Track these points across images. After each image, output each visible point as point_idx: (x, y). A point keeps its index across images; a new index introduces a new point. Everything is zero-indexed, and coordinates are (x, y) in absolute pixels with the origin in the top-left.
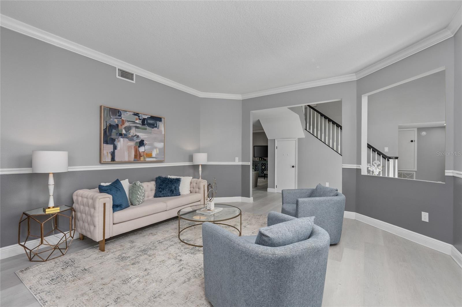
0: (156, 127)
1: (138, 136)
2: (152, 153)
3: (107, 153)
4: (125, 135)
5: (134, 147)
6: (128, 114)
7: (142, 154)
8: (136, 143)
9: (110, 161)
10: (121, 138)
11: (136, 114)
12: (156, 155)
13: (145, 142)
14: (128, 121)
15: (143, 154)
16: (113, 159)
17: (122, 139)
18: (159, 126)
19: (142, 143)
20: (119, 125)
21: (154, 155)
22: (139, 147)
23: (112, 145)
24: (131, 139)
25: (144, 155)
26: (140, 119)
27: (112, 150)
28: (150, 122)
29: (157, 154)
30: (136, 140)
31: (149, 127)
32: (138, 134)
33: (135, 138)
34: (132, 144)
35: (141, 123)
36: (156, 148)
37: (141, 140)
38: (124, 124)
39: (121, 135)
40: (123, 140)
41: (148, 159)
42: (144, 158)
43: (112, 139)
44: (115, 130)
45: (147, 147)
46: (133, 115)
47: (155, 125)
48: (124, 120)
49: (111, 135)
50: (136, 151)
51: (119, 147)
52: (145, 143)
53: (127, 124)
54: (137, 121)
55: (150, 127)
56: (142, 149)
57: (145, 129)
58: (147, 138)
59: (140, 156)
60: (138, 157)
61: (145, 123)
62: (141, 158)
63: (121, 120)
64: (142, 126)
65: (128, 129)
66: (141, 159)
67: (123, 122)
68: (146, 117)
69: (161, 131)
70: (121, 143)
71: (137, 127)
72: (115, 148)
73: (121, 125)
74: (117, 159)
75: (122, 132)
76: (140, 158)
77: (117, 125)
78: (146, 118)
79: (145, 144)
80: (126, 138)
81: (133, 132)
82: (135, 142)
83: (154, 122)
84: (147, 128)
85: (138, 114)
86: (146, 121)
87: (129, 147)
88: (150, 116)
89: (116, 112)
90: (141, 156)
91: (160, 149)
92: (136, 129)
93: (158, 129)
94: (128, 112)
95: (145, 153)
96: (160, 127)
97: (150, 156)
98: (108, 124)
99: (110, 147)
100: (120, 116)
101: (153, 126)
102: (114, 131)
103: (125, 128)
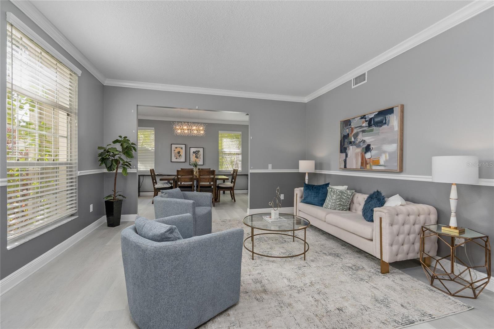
0: (385, 123)
1: (365, 140)
2: (379, 160)
3: (342, 160)
4: (354, 142)
5: (361, 153)
6: (356, 120)
7: (368, 161)
8: (363, 149)
9: (344, 168)
10: (351, 146)
11: (363, 117)
12: (384, 162)
13: (371, 147)
14: (356, 127)
15: (369, 161)
16: (345, 167)
17: (351, 147)
18: (389, 121)
19: (368, 149)
20: (350, 134)
21: (382, 162)
22: (365, 153)
23: (345, 154)
24: (358, 146)
25: (370, 162)
26: (366, 121)
27: (345, 158)
28: (377, 120)
29: (386, 161)
30: (363, 145)
31: (375, 126)
32: (364, 139)
33: (361, 144)
34: (359, 150)
35: (367, 125)
36: (385, 152)
37: (368, 145)
38: (353, 132)
39: (351, 143)
40: (352, 147)
41: (374, 168)
42: (370, 166)
43: (345, 148)
44: (347, 139)
45: (373, 152)
46: (360, 119)
47: (384, 122)
48: (353, 128)
49: (344, 145)
50: (363, 158)
51: (349, 156)
52: (371, 148)
53: (355, 131)
54: (364, 125)
55: (377, 126)
56: (368, 155)
57: (372, 131)
58: (374, 141)
59: (367, 164)
60: (364, 165)
61: (372, 123)
62: (367, 165)
63: (351, 128)
64: (368, 128)
65: (356, 135)
66: (367, 167)
68: (372, 116)
69: (393, 128)
70: (352, 151)
71: (363, 131)
72: (347, 156)
73: (351, 134)
74: (348, 166)
75: (351, 140)
76: (366, 166)
77: (348, 134)
78: (372, 118)
79: (371, 149)
80: (354, 145)
81: (360, 137)
82: (362, 148)
83: (382, 118)
84: (373, 129)
85: (365, 116)
86: (372, 121)
87: (357, 154)
88: (377, 113)
89: (347, 123)
90: (368, 164)
91: (390, 154)
92: (363, 134)
93: (388, 125)
94: (356, 119)
95: (371, 160)
96: (390, 122)
97: (377, 163)
98: (342, 135)
99: (344, 155)
100: (350, 125)
101: (380, 124)
102: (346, 140)
103: (353, 136)
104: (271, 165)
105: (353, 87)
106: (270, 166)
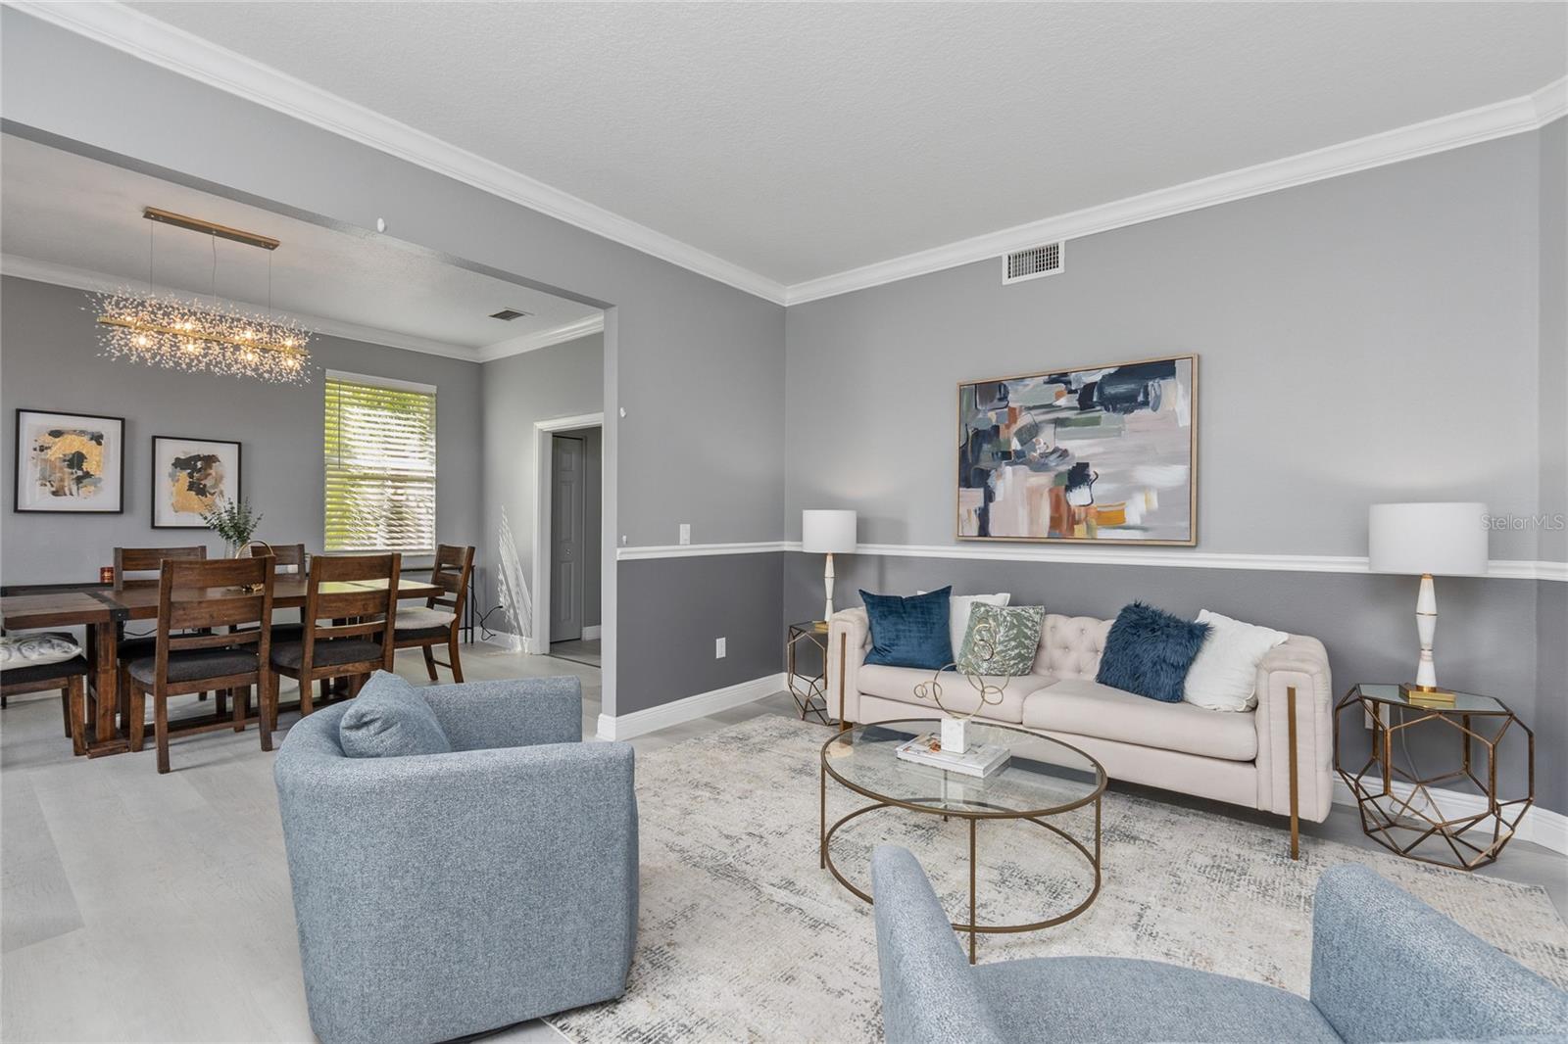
0: (1146, 403)
1: (1066, 451)
2: (1123, 510)
3: (969, 512)
4: (1020, 455)
5: (1051, 491)
6: (1028, 385)
7: (1080, 514)
8: (1056, 476)
9: (976, 534)
10: (1007, 464)
11: (1059, 378)
12: (1142, 517)
13: (1091, 471)
14: (1029, 409)
15: (1083, 516)
16: (983, 530)
17: (1009, 469)
18: (1158, 398)
19: (1079, 475)
20: (1002, 427)
21: (1134, 513)
22: (1068, 489)
23: (981, 490)
24: (1039, 466)
25: (1086, 516)
26: (1071, 392)
27: (981, 504)
28: (1113, 392)
29: (1150, 514)
30: (1057, 465)
31: (1107, 409)
32: (1063, 445)
33: (1052, 461)
34: (1043, 480)
35: (1076, 404)
36: (1143, 488)
37: (1078, 464)
38: (1015, 422)
39: (1006, 456)
40: (1013, 471)
41: (1104, 534)
42: (1089, 528)
43: (982, 470)
44: (989, 442)
45: (1099, 488)
46: (1045, 383)
47: (1141, 398)
48: (1014, 409)
49: (977, 460)
50: (1058, 504)
51: (999, 496)
52: (1091, 473)
53: (1025, 419)
54: (1062, 402)
55: (1114, 410)
56: (1078, 497)
57: (1096, 422)
58: (1104, 453)
59: (1073, 521)
60: (1065, 526)
61: (1095, 399)
62: (1075, 526)
63: (1006, 410)
64: (1080, 414)
65: (1029, 434)
66: (1076, 530)
67: (1013, 415)
68: (1097, 377)
69: (1172, 417)
70: (1009, 481)
71: (1059, 423)
72: (989, 497)
73: (1008, 427)
74: (994, 529)
75: (1010, 446)
76: (1072, 530)
77: (996, 428)
78: (1096, 383)
79: (1093, 477)
80: (1021, 463)
81: (1046, 440)
82: (1052, 474)
83: (1133, 386)
84: (1100, 417)
85: (1065, 374)
86: (1096, 393)
87: (1033, 493)
88: (1112, 371)
89: (991, 391)
90: (1078, 523)
91: (1163, 495)
92: (1059, 429)
93: (1155, 409)
94: (1027, 381)
95: (1093, 511)
96: (1164, 399)
97: (1116, 520)
98: (970, 431)
99: (978, 494)
100: (1004, 398)
101: (1126, 403)
102: (986, 447)
103: (1019, 434)
104: (688, 526)
105: (1006, 281)
106: (685, 530)
